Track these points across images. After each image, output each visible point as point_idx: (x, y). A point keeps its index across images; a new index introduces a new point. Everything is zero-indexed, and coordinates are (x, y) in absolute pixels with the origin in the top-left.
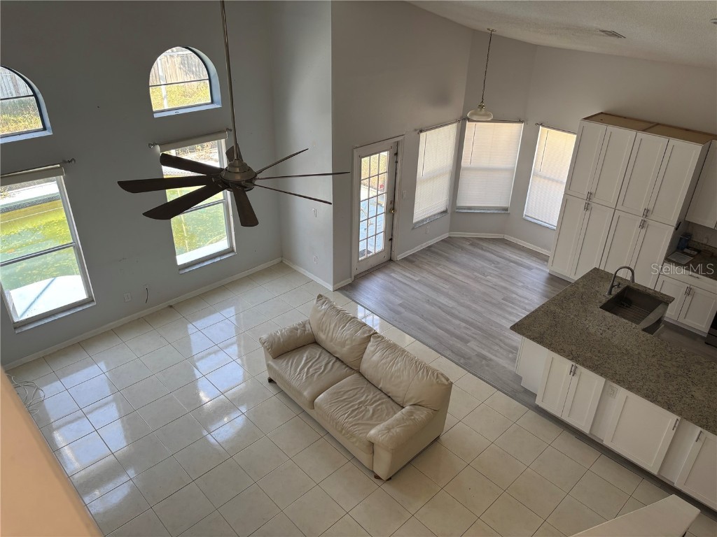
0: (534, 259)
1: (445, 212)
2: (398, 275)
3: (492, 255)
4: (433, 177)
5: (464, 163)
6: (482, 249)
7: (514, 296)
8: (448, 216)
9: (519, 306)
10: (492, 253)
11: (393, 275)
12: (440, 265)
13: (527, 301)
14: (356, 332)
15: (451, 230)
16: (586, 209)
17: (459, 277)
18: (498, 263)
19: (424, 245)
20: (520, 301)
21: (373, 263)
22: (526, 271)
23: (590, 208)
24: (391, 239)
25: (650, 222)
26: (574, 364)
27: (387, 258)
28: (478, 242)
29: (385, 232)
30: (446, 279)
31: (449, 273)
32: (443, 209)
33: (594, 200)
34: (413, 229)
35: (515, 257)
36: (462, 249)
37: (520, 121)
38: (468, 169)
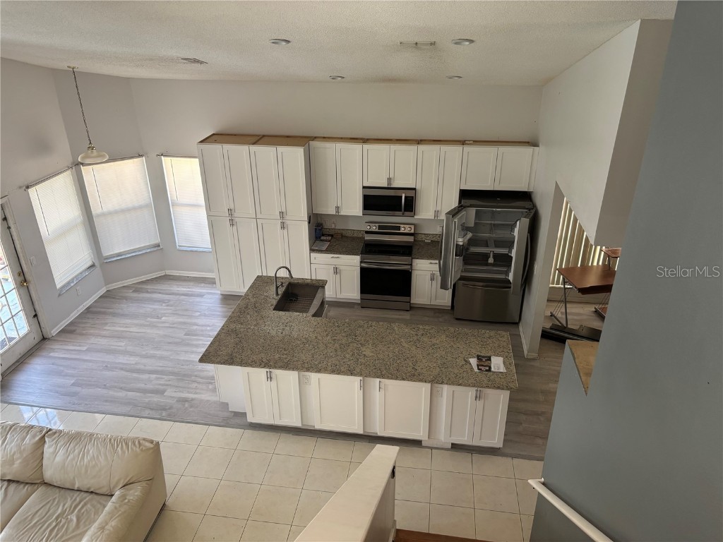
0: (203, 285)
1: (93, 266)
2: (58, 353)
3: (160, 295)
4: (63, 233)
5: (96, 210)
6: (148, 292)
7: (195, 327)
8: (98, 270)
9: (203, 335)
10: (160, 293)
11: (52, 354)
12: (107, 324)
13: (208, 328)
14: (23, 439)
15: (107, 283)
17: (131, 330)
18: (169, 301)
19: (82, 309)
20: (202, 331)
21: (22, 350)
22: (198, 299)
23: (234, 223)
24: (36, 316)
25: (288, 222)
26: (268, 370)
27: (38, 338)
28: (140, 286)
29: (24, 309)
30: (119, 337)
31: (122, 329)
32: (90, 263)
33: (236, 215)
34: (60, 295)
35: (183, 289)
36: (126, 298)
37: (140, 156)
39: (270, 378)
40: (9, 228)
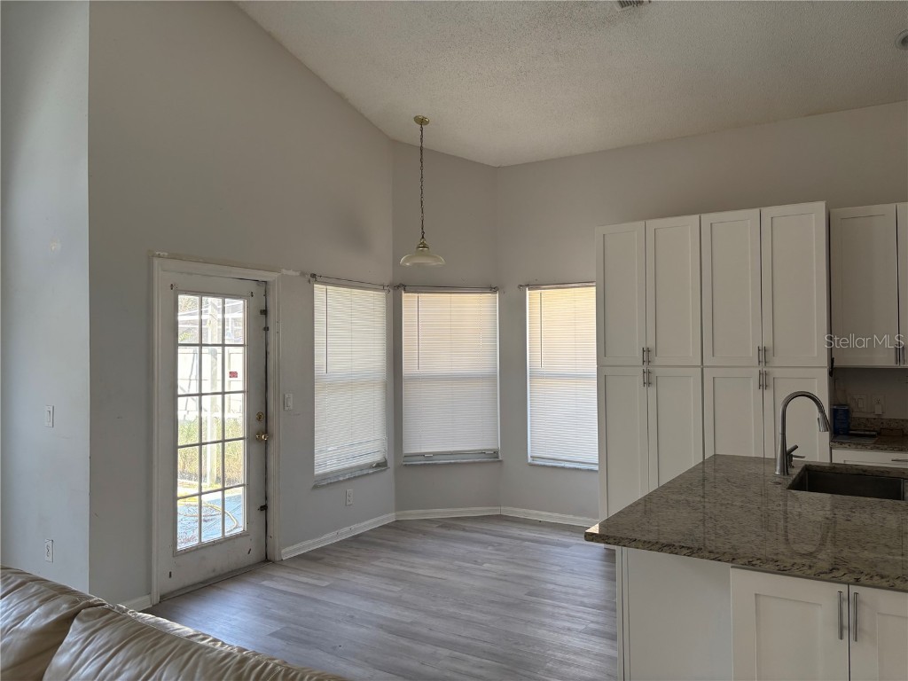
0: (568, 533)
1: (381, 465)
3: (484, 535)
4: (349, 384)
6: (464, 530)
7: (551, 587)
8: (389, 474)
9: (568, 601)
10: (486, 534)
12: (379, 558)
13: (580, 592)
15: (400, 506)
16: (648, 383)
17: (420, 572)
18: (500, 544)
20: (566, 593)
22: (558, 550)
23: (653, 380)
24: (264, 508)
25: (776, 373)
27: (255, 556)
28: (454, 522)
29: (248, 486)
30: (396, 578)
31: (402, 568)
32: (378, 458)
33: (657, 361)
34: (315, 487)
35: (533, 535)
36: (425, 533)
37: (493, 289)
38: (415, 379)
39: (849, 628)
40: (266, 329)
